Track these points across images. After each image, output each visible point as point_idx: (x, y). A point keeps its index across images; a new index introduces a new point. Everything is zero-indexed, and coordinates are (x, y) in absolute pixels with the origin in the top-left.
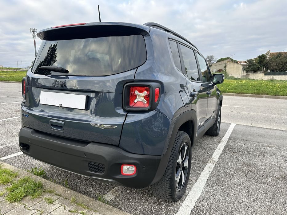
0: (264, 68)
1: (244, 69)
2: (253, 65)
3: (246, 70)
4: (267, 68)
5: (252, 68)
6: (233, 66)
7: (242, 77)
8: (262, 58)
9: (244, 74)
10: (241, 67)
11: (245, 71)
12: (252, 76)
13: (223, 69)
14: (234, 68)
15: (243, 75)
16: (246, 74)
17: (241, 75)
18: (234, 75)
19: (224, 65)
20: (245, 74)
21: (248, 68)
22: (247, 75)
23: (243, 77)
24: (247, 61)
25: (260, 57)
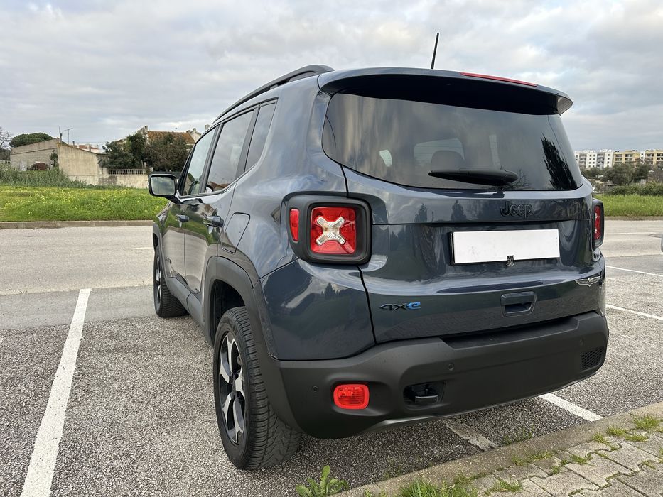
0: (145, 163)
1: (102, 165)
2: (122, 156)
3: (109, 168)
4: (150, 164)
5: (120, 163)
6: (74, 157)
7: (100, 181)
8: (136, 141)
9: (105, 177)
10: (96, 161)
11: (105, 170)
12: (123, 180)
13: (48, 163)
14: (77, 160)
15: (103, 178)
16: (108, 176)
17: (96, 178)
18: (81, 179)
19: (51, 152)
20: (106, 175)
21: (111, 163)
22: (110, 178)
23: (103, 182)
24: (107, 145)
25: (131, 138)
